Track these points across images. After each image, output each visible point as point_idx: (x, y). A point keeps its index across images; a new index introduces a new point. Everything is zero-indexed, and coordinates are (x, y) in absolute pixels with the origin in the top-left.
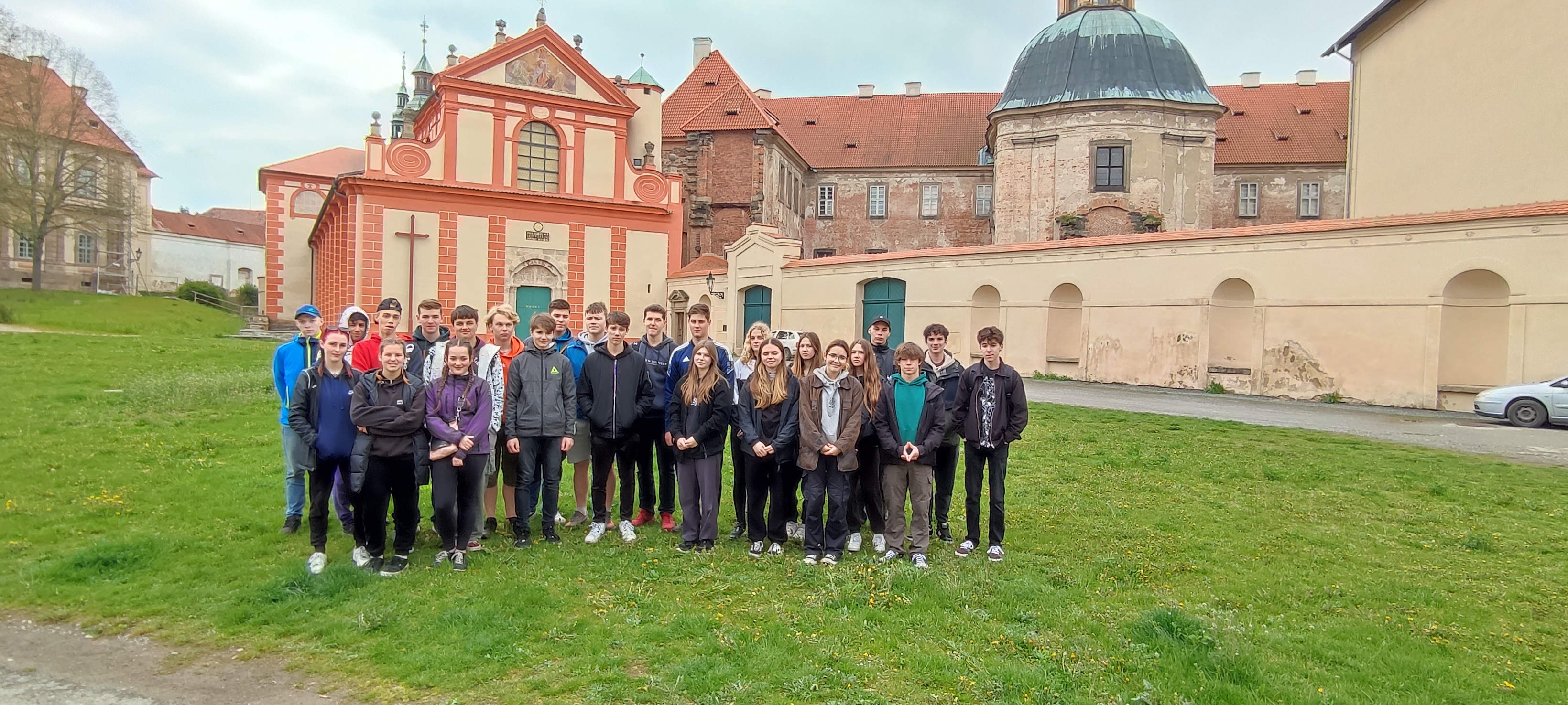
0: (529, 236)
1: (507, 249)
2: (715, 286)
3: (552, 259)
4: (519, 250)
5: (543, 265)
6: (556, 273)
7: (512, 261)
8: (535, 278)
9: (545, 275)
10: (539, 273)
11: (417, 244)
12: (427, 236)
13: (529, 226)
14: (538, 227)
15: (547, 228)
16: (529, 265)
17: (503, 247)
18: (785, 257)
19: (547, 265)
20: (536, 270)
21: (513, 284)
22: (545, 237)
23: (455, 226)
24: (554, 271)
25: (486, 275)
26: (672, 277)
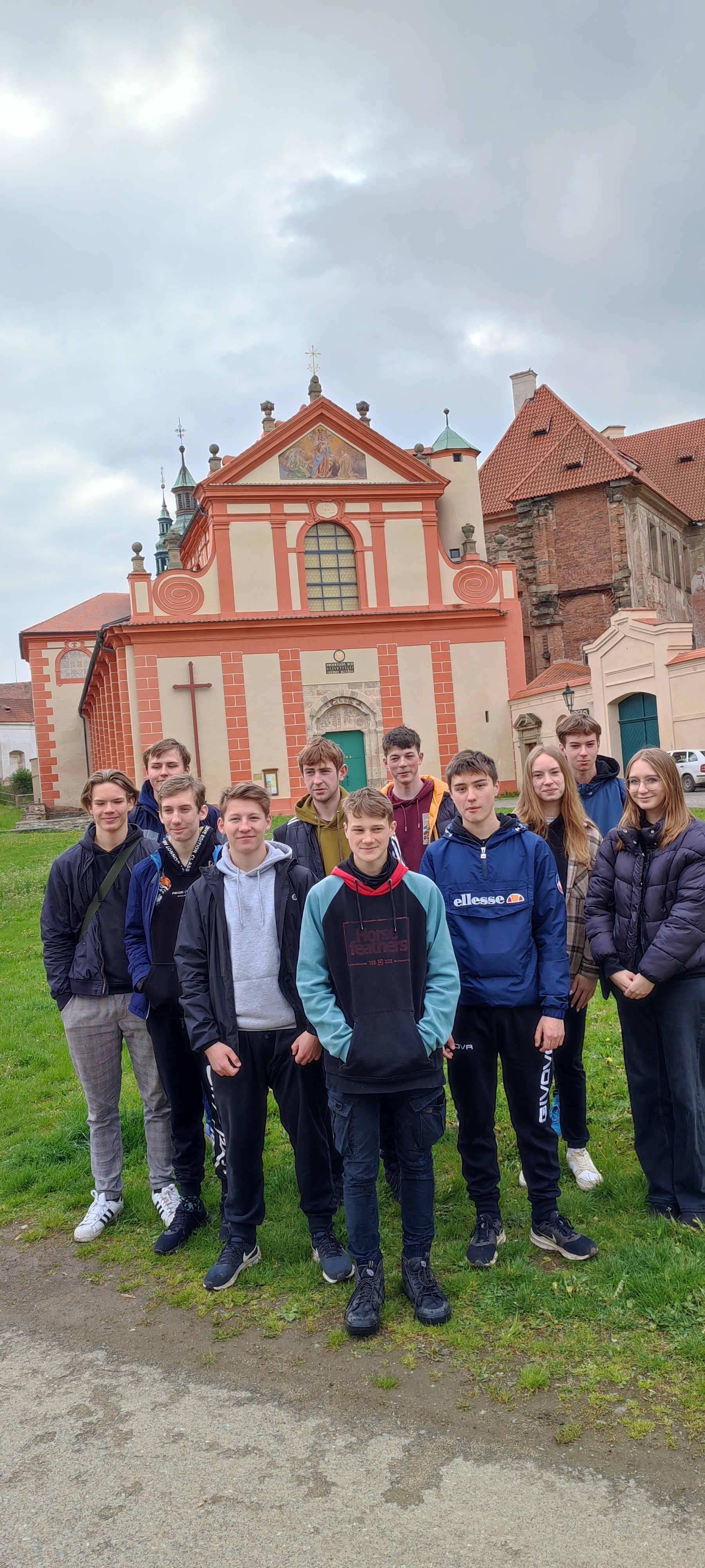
0: (330, 669)
1: (305, 689)
2: (575, 701)
3: (361, 695)
4: (319, 688)
5: (350, 703)
6: (367, 712)
7: (313, 703)
8: (342, 720)
9: (354, 716)
10: (346, 713)
11: (200, 697)
12: (209, 685)
13: (329, 656)
14: (339, 656)
15: (350, 655)
16: (333, 706)
17: (299, 687)
18: (671, 649)
19: (354, 703)
20: (342, 711)
21: (316, 731)
22: (348, 668)
23: (240, 668)
24: (364, 710)
25: (282, 724)
26: (515, 698)
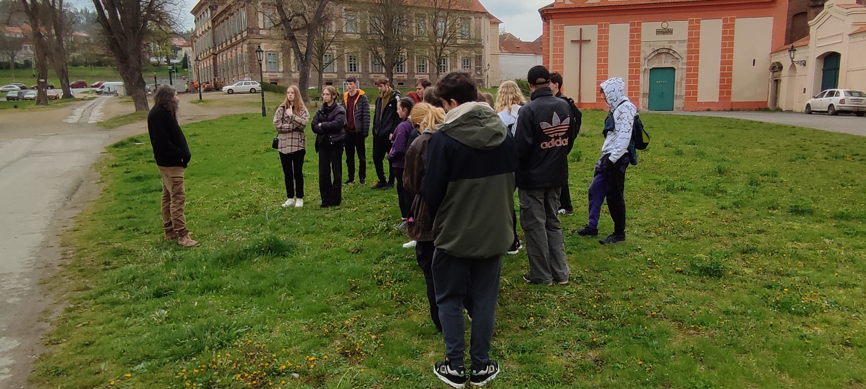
0: (658, 32)
1: (642, 44)
3: (675, 47)
4: (651, 43)
5: (668, 52)
6: (678, 57)
7: (646, 51)
8: (663, 61)
9: (670, 59)
10: (666, 58)
11: (584, 46)
12: (590, 40)
13: (658, 25)
14: (665, 25)
15: (671, 25)
16: (658, 53)
17: (639, 42)
18: (855, 24)
19: (671, 52)
21: (646, 67)
22: (669, 32)
23: (607, 31)
25: (628, 62)
26: (775, 51)
